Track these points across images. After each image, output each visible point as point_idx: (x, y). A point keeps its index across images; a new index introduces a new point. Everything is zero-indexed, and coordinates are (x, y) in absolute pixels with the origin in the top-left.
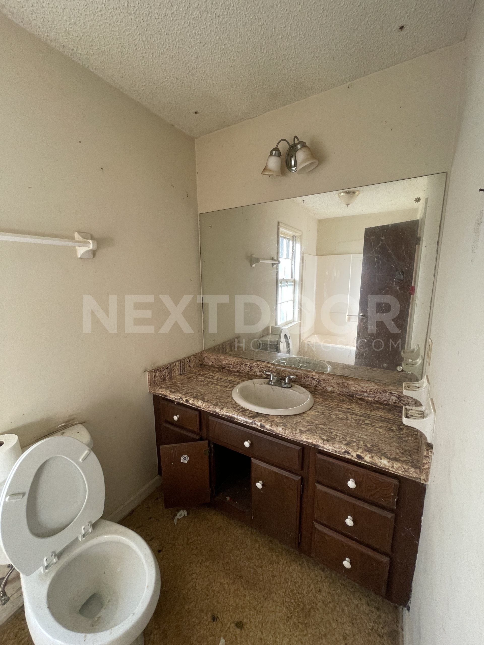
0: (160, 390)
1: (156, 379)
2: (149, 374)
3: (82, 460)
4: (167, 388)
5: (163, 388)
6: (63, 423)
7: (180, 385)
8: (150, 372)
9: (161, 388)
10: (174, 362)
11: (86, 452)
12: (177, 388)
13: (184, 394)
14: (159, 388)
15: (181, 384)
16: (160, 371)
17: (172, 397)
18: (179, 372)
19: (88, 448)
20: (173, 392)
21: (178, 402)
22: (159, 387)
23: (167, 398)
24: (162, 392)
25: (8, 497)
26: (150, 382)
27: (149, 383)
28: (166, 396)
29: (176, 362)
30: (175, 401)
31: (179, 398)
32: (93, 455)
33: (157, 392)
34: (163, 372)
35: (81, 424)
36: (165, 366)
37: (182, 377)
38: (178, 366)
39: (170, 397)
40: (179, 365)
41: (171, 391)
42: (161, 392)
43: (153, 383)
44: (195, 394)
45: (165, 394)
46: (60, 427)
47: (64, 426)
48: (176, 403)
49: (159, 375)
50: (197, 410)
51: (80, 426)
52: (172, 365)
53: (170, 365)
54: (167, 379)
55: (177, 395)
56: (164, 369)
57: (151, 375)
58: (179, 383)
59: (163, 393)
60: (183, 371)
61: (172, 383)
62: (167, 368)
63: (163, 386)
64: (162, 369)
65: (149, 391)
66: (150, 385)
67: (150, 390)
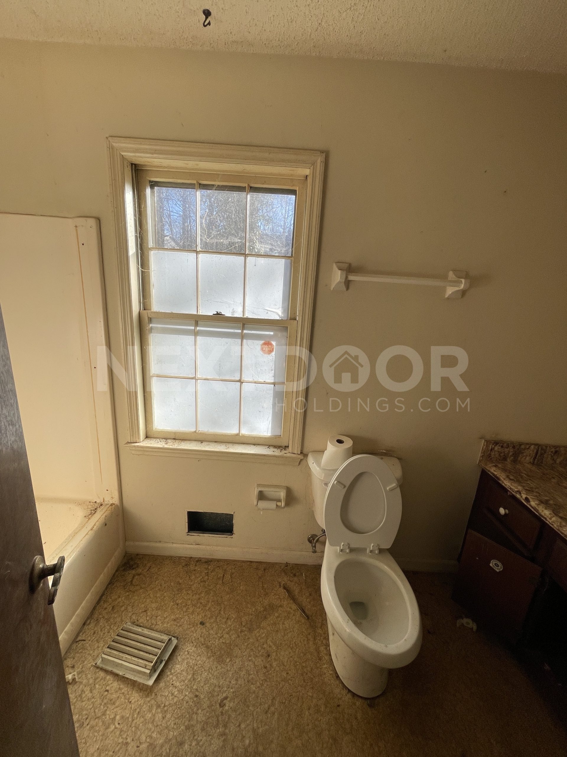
0: (494, 468)
1: (493, 453)
2: (485, 444)
3: (389, 489)
4: (504, 470)
5: (499, 468)
6: (385, 450)
7: (525, 475)
8: (487, 441)
9: (496, 466)
10: (527, 444)
11: (394, 485)
12: (519, 477)
13: (526, 490)
14: (493, 466)
15: (528, 475)
16: (502, 447)
17: (507, 484)
18: (532, 461)
19: (397, 483)
20: (511, 479)
21: (513, 495)
22: (494, 464)
23: (499, 481)
24: (495, 471)
25: (336, 482)
26: (484, 453)
27: (482, 453)
28: (499, 479)
29: (532, 444)
30: (509, 491)
31: (516, 490)
32: (398, 490)
33: (488, 469)
34: (506, 450)
35: (399, 459)
36: (512, 443)
37: (534, 468)
38: (533, 451)
39: (503, 482)
40: (535, 451)
41: (508, 477)
42: (493, 471)
43: (487, 456)
44: (546, 498)
45: (498, 475)
46: (382, 452)
47: (384, 453)
48: (509, 493)
49: (499, 450)
50: (538, 519)
51: (397, 461)
52: (523, 447)
53: (520, 445)
54: (508, 460)
55: (516, 485)
56: (509, 447)
57: (487, 446)
58: (524, 472)
59: (496, 473)
60: (538, 461)
61: (514, 468)
62: (514, 447)
63: (500, 466)
64: (505, 444)
65: (479, 463)
66: (482, 456)
67: (480, 461)
